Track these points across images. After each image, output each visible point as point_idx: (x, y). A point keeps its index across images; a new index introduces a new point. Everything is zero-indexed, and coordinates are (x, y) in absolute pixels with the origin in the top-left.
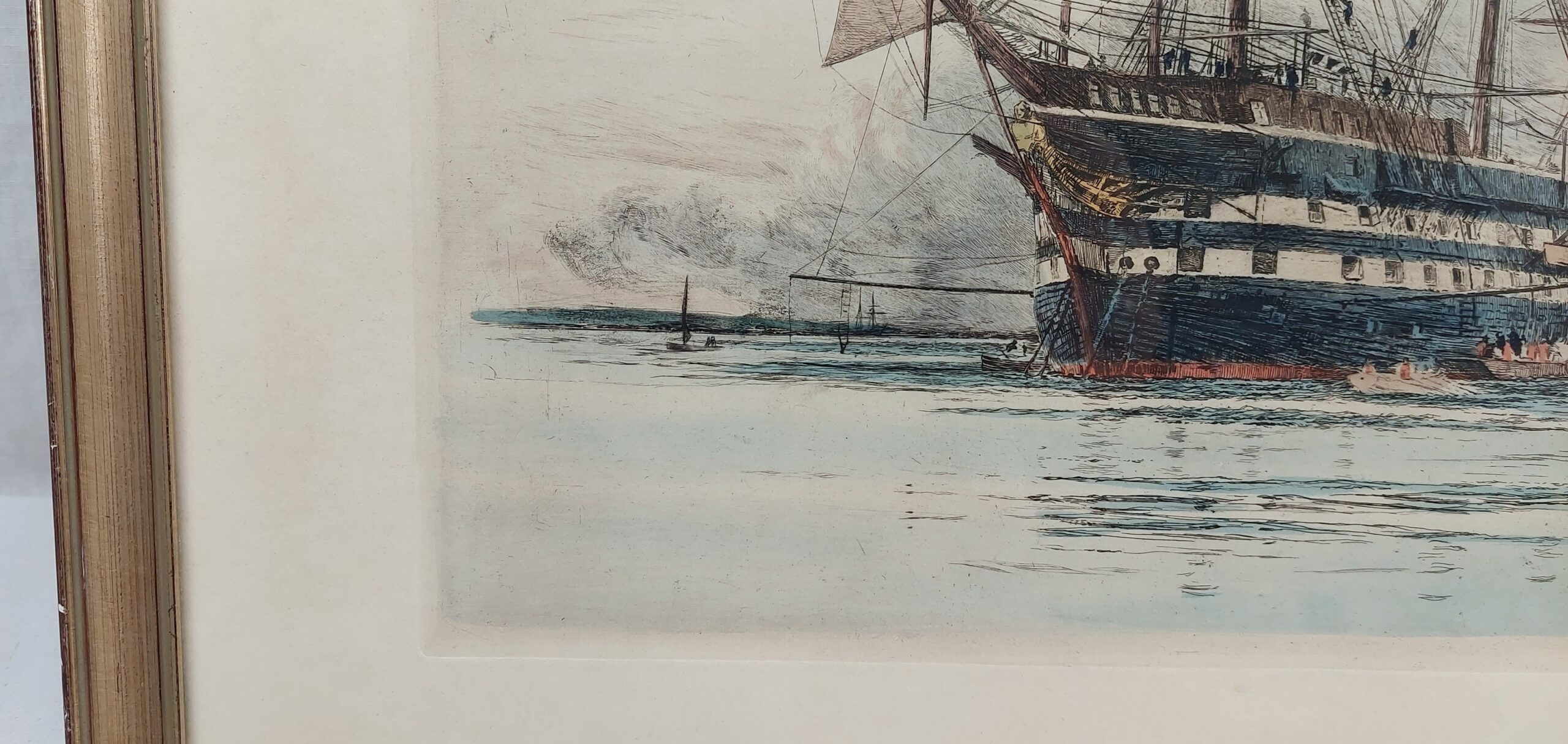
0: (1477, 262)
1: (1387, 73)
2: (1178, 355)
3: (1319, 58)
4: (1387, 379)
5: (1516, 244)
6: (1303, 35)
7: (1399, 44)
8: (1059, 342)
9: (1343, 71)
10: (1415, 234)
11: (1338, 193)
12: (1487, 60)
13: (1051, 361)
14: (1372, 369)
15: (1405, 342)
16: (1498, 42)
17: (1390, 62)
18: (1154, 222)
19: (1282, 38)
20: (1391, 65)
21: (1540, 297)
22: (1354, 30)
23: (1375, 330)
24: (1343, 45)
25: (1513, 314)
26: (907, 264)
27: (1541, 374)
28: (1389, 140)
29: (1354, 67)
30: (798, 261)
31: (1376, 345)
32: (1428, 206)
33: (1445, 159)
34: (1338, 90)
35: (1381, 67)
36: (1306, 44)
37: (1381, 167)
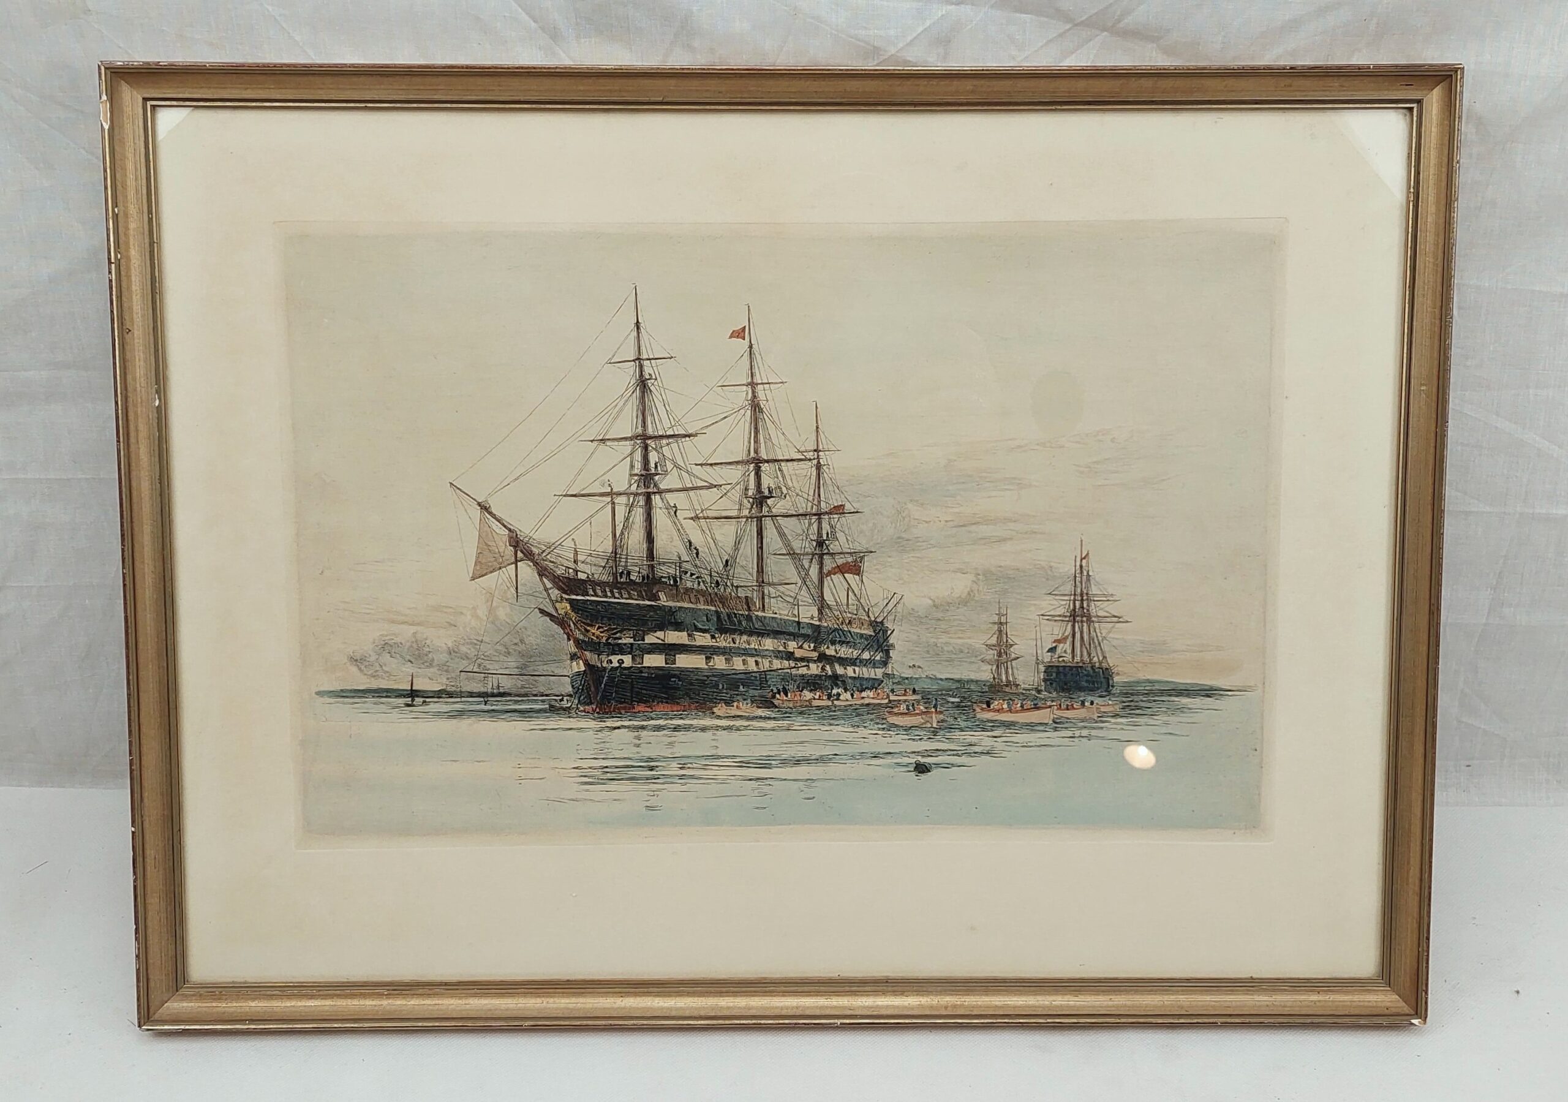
0: (763, 657)
1: (717, 578)
2: (635, 701)
3: (686, 573)
4: (731, 709)
5: (781, 648)
6: (678, 563)
7: (721, 566)
8: (582, 698)
9: (697, 578)
10: (736, 645)
11: (701, 629)
12: (761, 570)
13: (579, 706)
14: (723, 705)
15: (737, 693)
16: (765, 563)
17: (717, 573)
18: (620, 644)
19: (670, 565)
20: (718, 575)
21: (794, 671)
22: (700, 560)
23: (723, 688)
24: (696, 567)
25: (783, 679)
26: (514, 664)
27: (798, 705)
28: (721, 606)
29: (702, 576)
30: (463, 664)
31: (724, 695)
32: (741, 634)
33: (747, 613)
34: (696, 586)
35: (714, 575)
36: (680, 567)
37: (719, 617)
